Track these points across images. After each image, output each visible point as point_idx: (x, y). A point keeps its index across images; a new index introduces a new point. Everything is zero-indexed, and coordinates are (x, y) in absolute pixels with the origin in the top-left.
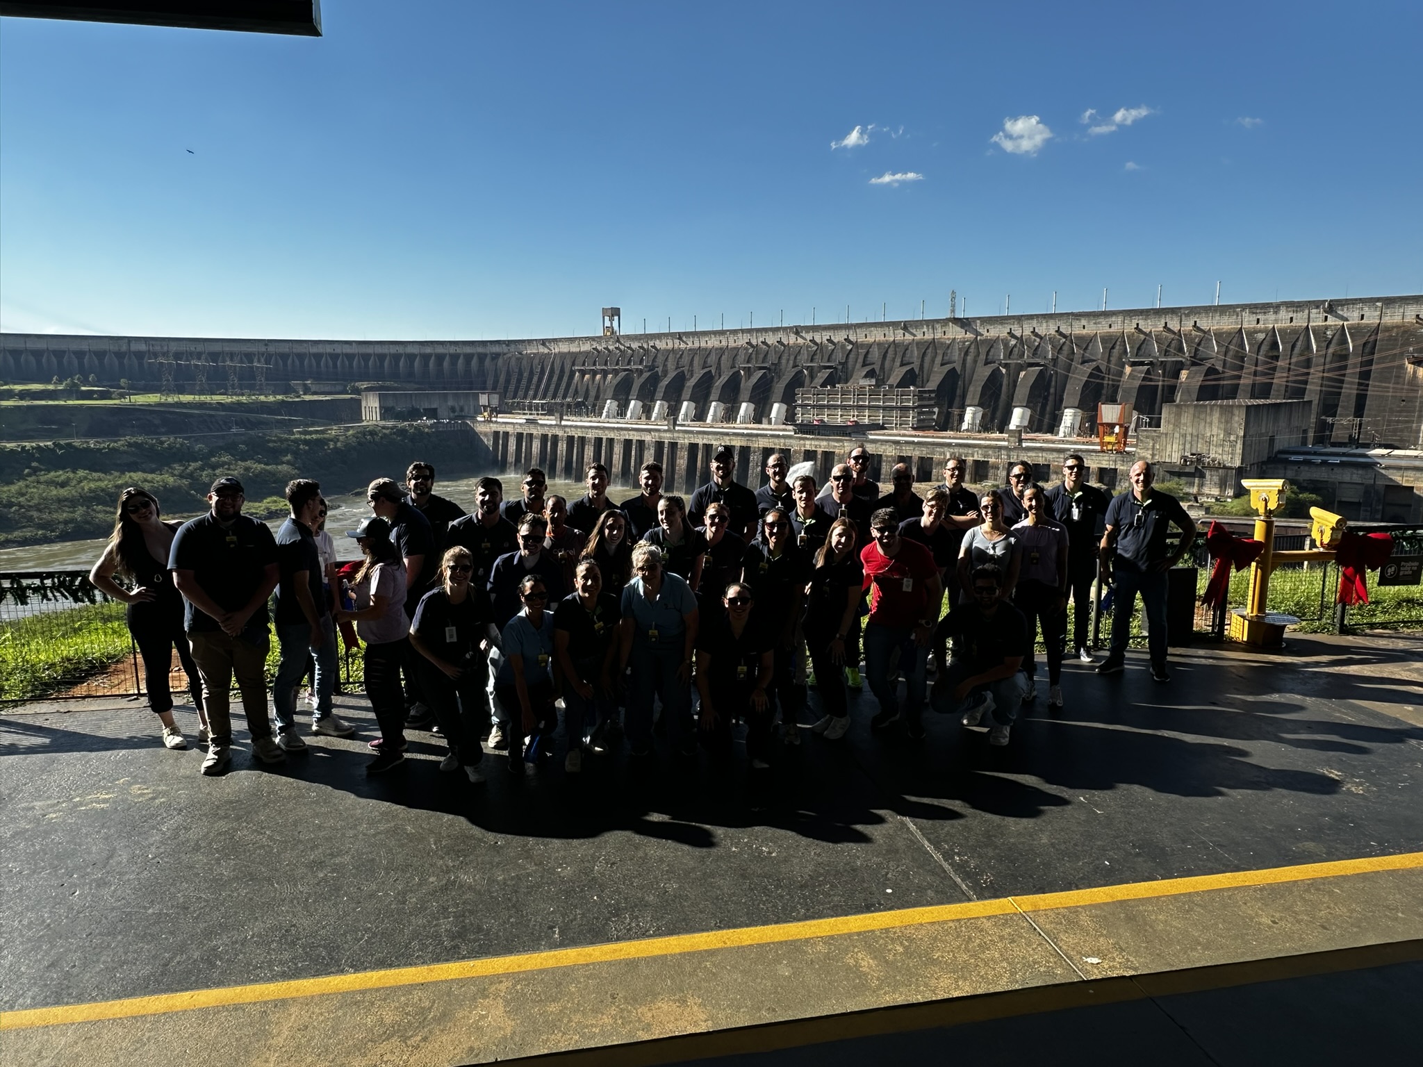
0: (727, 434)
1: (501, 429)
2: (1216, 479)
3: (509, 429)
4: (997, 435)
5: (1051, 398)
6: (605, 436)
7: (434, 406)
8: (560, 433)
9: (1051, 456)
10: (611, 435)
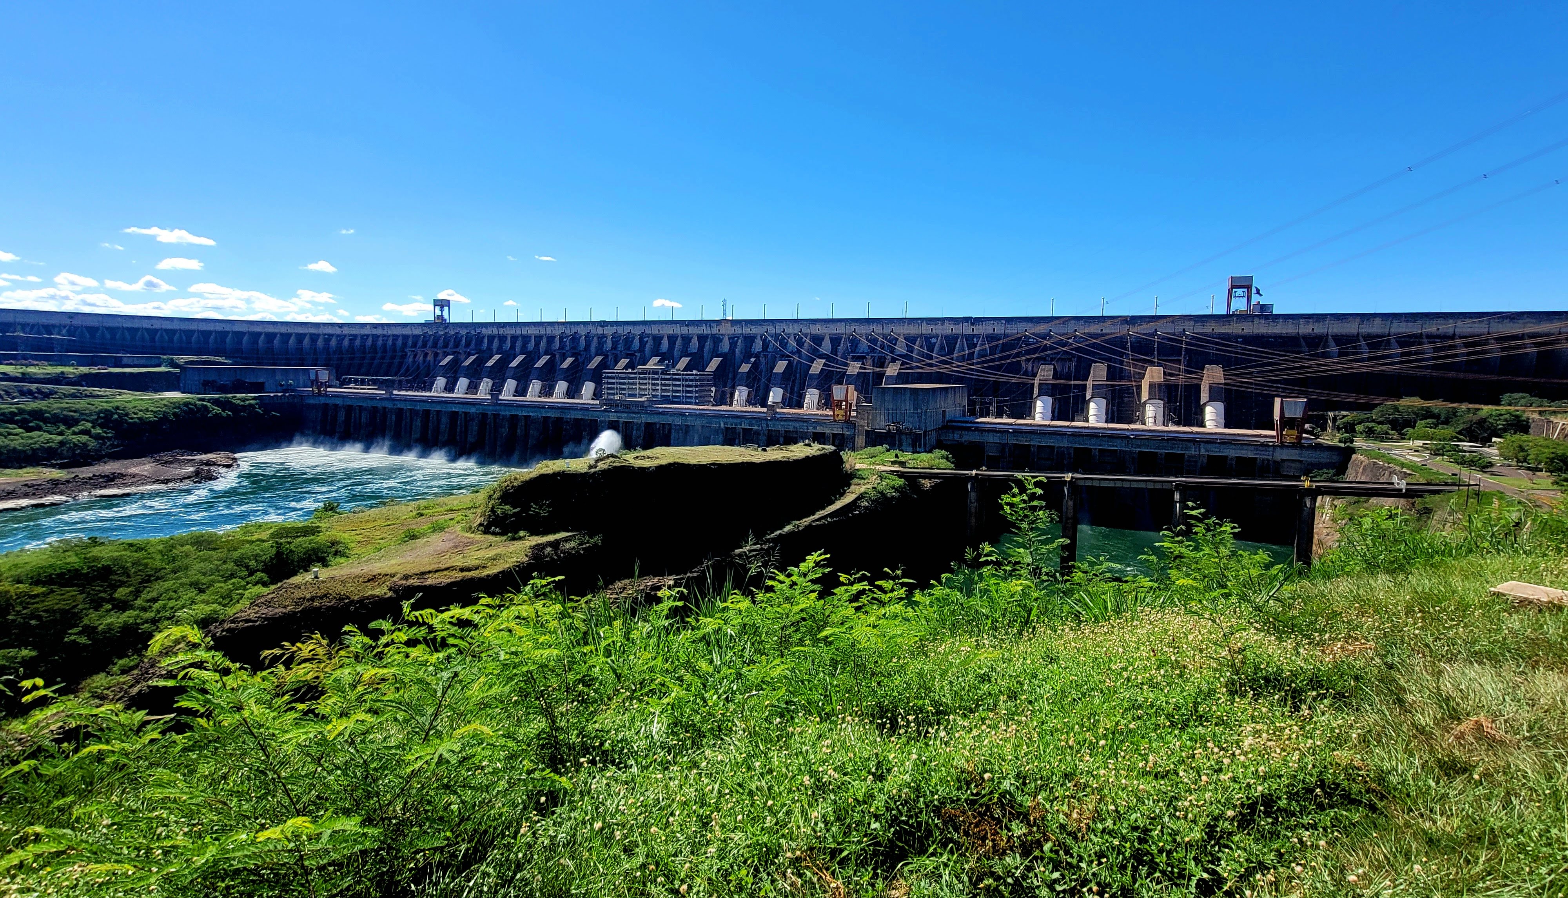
1: (330, 402)
4: (759, 409)
5: (797, 382)
6: (434, 407)
7: (260, 380)
8: (389, 405)
9: (797, 425)
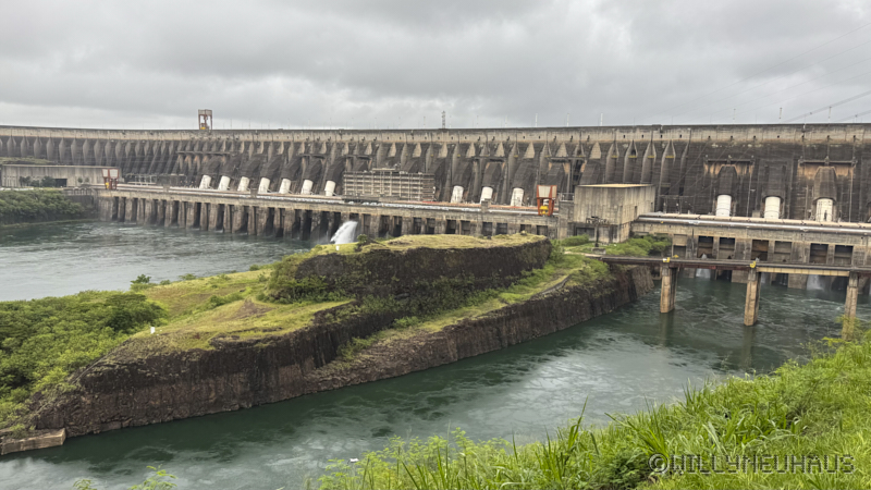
0: (295, 202)
1: (120, 195)
2: (607, 232)
3: (127, 195)
4: (473, 204)
5: (505, 182)
6: (203, 201)
7: (64, 177)
8: (168, 199)
9: (508, 218)
10: (208, 201)
